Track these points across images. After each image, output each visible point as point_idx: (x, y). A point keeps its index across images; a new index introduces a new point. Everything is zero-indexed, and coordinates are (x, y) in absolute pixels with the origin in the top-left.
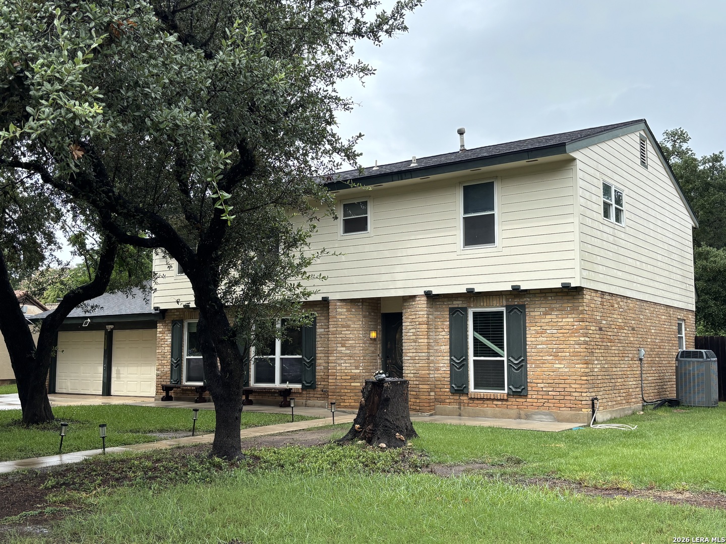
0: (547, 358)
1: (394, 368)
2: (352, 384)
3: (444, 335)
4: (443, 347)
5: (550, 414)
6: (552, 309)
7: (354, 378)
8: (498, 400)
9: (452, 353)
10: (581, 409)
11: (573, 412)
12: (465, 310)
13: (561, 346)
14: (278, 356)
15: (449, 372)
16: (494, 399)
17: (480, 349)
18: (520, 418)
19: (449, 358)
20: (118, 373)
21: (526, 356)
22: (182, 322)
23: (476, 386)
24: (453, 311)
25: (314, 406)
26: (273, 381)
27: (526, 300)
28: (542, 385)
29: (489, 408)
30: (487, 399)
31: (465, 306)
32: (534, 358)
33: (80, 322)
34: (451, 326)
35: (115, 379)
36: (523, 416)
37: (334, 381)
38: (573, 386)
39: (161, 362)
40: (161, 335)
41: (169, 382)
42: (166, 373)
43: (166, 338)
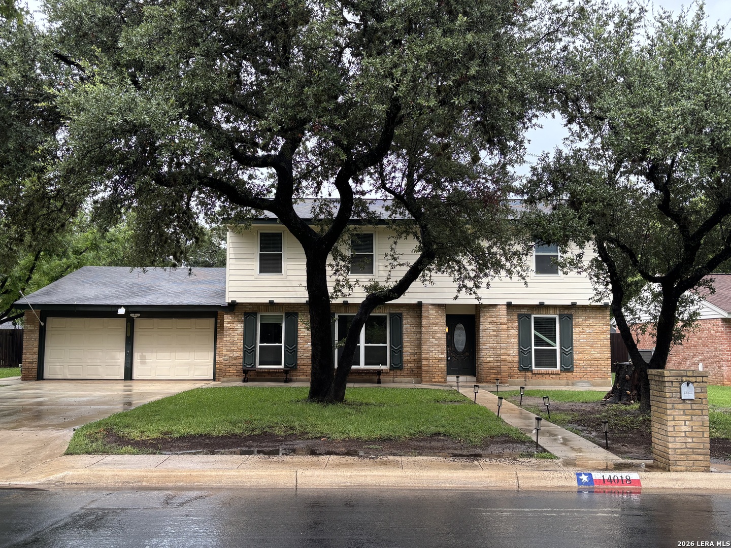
0: (587, 347)
1: (453, 353)
2: (440, 366)
3: (514, 332)
4: (513, 340)
5: (588, 382)
6: (590, 318)
7: (440, 361)
8: (554, 374)
9: (520, 343)
10: (607, 378)
11: (602, 380)
12: (530, 315)
13: (596, 341)
14: (362, 344)
15: (518, 357)
16: (552, 374)
17: (539, 342)
18: (568, 385)
19: (517, 347)
21: (572, 346)
22: (255, 314)
23: (536, 365)
24: (520, 316)
25: (402, 382)
26: (359, 364)
27: (573, 312)
28: (583, 364)
29: (547, 380)
30: (546, 374)
31: (529, 313)
32: (578, 347)
33: (114, 309)
34: (519, 325)
36: (570, 383)
37: (427, 363)
38: (603, 364)
39: (229, 348)
40: (229, 325)
41: (240, 366)
42: (236, 358)
43: (237, 327)
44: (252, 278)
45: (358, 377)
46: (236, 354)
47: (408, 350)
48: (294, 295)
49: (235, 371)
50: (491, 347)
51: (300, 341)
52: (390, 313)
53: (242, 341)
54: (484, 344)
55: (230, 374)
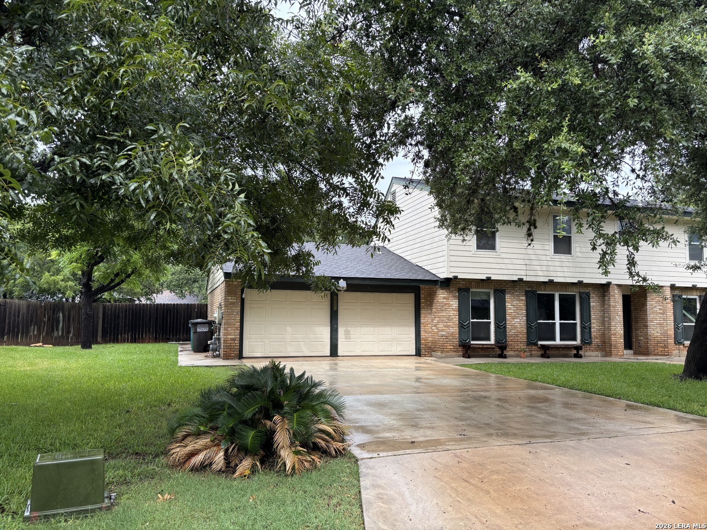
2: (619, 341)
9: (676, 321)
12: (681, 296)
14: (557, 321)
17: (685, 319)
20: (347, 333)
22: (469, 290)
24: (674, 297)
25: (590, 356)
26: (554, 339)
31: (681, 294)
34: (674, 304)
35: (344, 340)
39: (445, 324)
40: (445, 300)
41: (456, 342)
42: (452, 334)
43: (452, 303)
44: (470, 254)
45: (556, 352)
46: (452, 330)
47: (595, 326)
48: (506, 272)
49: (452, 347)
50: (658, 324)
51: (508, 317)
52: (580, 293)
53: (457, 317)
54: (652, 321)
55: (448, 350)
